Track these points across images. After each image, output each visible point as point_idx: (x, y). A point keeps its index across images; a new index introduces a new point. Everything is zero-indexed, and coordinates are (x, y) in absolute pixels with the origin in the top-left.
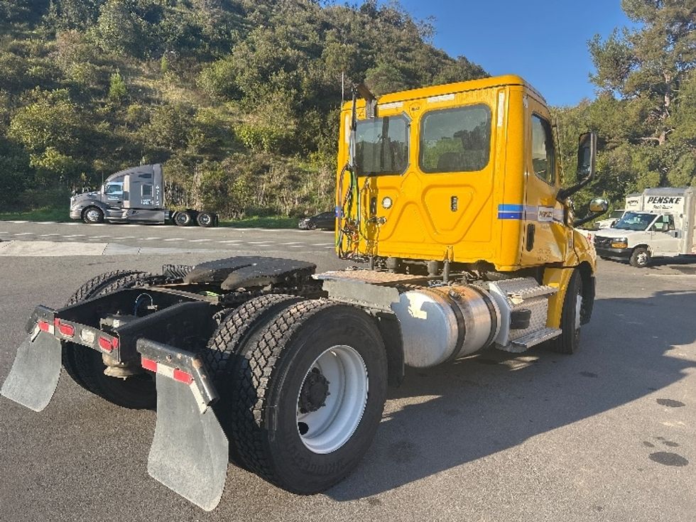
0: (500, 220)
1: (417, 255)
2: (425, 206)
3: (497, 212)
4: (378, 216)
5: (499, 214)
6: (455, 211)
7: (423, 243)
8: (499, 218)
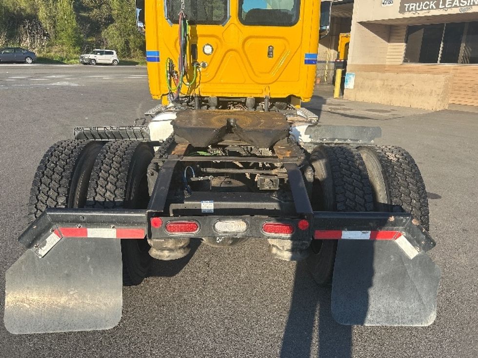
0: (307, 65)
1: (239, 93)
2: (244, 52)
3: (303, 59)
4: (199, 60)
5: (305, 60)
6: (270, 57)
7: (243, 83)
8: (305, 63)
